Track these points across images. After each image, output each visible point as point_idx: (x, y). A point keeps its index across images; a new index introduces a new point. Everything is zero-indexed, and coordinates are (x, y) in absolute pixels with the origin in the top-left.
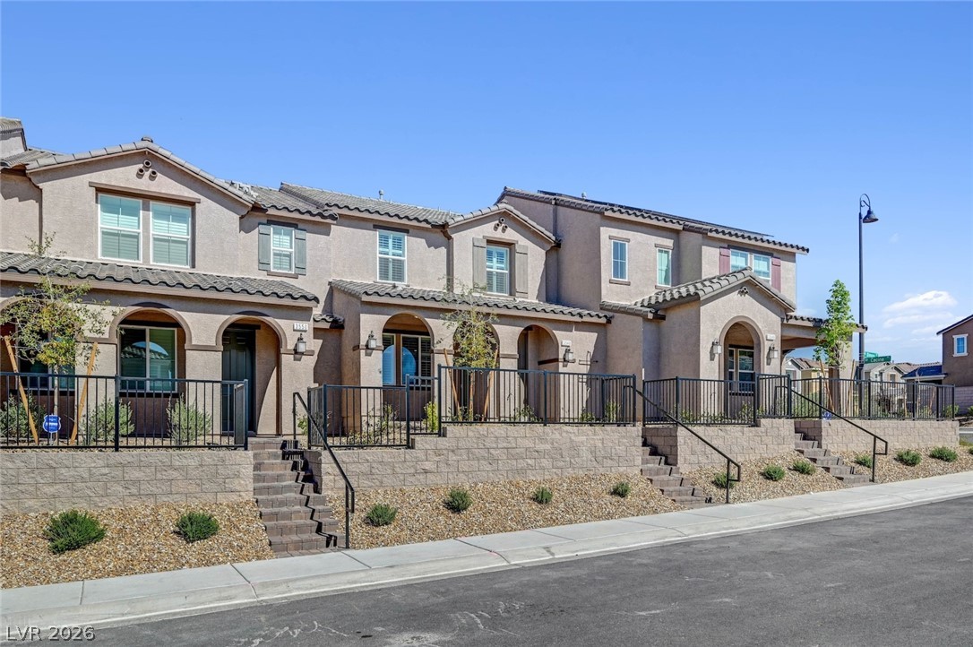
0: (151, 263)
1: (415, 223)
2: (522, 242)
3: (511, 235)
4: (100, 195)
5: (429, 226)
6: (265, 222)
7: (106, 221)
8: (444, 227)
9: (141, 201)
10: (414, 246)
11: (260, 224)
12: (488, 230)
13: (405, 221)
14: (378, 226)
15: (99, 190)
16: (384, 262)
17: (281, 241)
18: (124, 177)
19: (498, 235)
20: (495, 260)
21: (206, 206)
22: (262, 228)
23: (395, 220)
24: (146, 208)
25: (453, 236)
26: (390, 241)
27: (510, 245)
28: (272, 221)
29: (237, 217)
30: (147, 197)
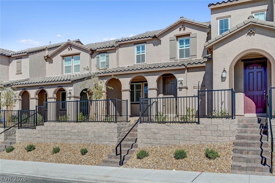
0: (74, 73)
1: (146, 39)
2: (193, 32)
3: (188, 30)
4: (64, 57)
5: (151, 38)
6: (98, 53)
7: (66, 64)
8: (155, 37)
9: (71, 57)
10: (149, 47)
11: (97, 54)
12: (177, 32)
13: (142, 39)
14: (135, 44)
15: (63, 57)
16: (138, 57)
17: (102, 58)
18: (66, 52)
19: (182, 32)
20: (184, 43)
21: (83, 54)
22: (97, 56)
23: (139, 40)
24: (72, 58)
25: (161, 39)
26: (141, 48)
27: (188, 35)
28: (100, 53)
29: (89, 55)
30: (72, 55)
